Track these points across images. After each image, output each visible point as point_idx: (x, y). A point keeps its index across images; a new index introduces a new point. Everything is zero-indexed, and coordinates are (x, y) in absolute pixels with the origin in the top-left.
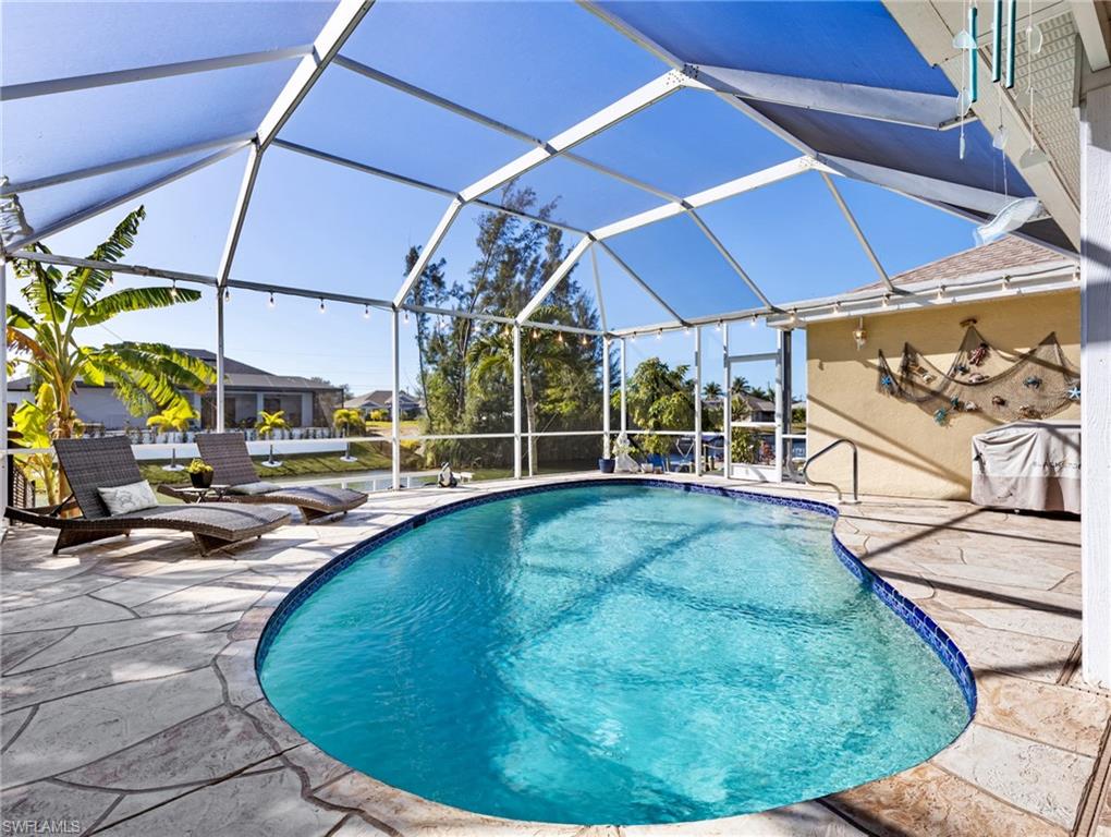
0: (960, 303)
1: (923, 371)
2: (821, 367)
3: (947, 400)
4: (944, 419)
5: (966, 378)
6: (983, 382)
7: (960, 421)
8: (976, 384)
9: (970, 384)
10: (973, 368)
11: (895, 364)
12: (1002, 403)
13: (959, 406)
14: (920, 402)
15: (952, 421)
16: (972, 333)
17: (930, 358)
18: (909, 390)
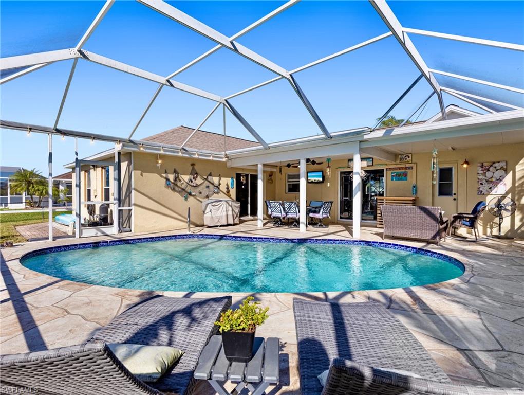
0: (200, 159)
1: (180, 181)
2: (142, 175)
3: (186, 192)
4: (186, 199)
5: (192, 184)
6: (197, 186)
7: (191, 199)
8: (195, 186)
9: (193, 186)
10: (194, 180)
11: (171, 177)
12: (201, 193)
13: (190, 194)
14: (179, 192)
15: (188, 199)
16: (193, 169)
17: (182, 176)
18: (176, 188)
